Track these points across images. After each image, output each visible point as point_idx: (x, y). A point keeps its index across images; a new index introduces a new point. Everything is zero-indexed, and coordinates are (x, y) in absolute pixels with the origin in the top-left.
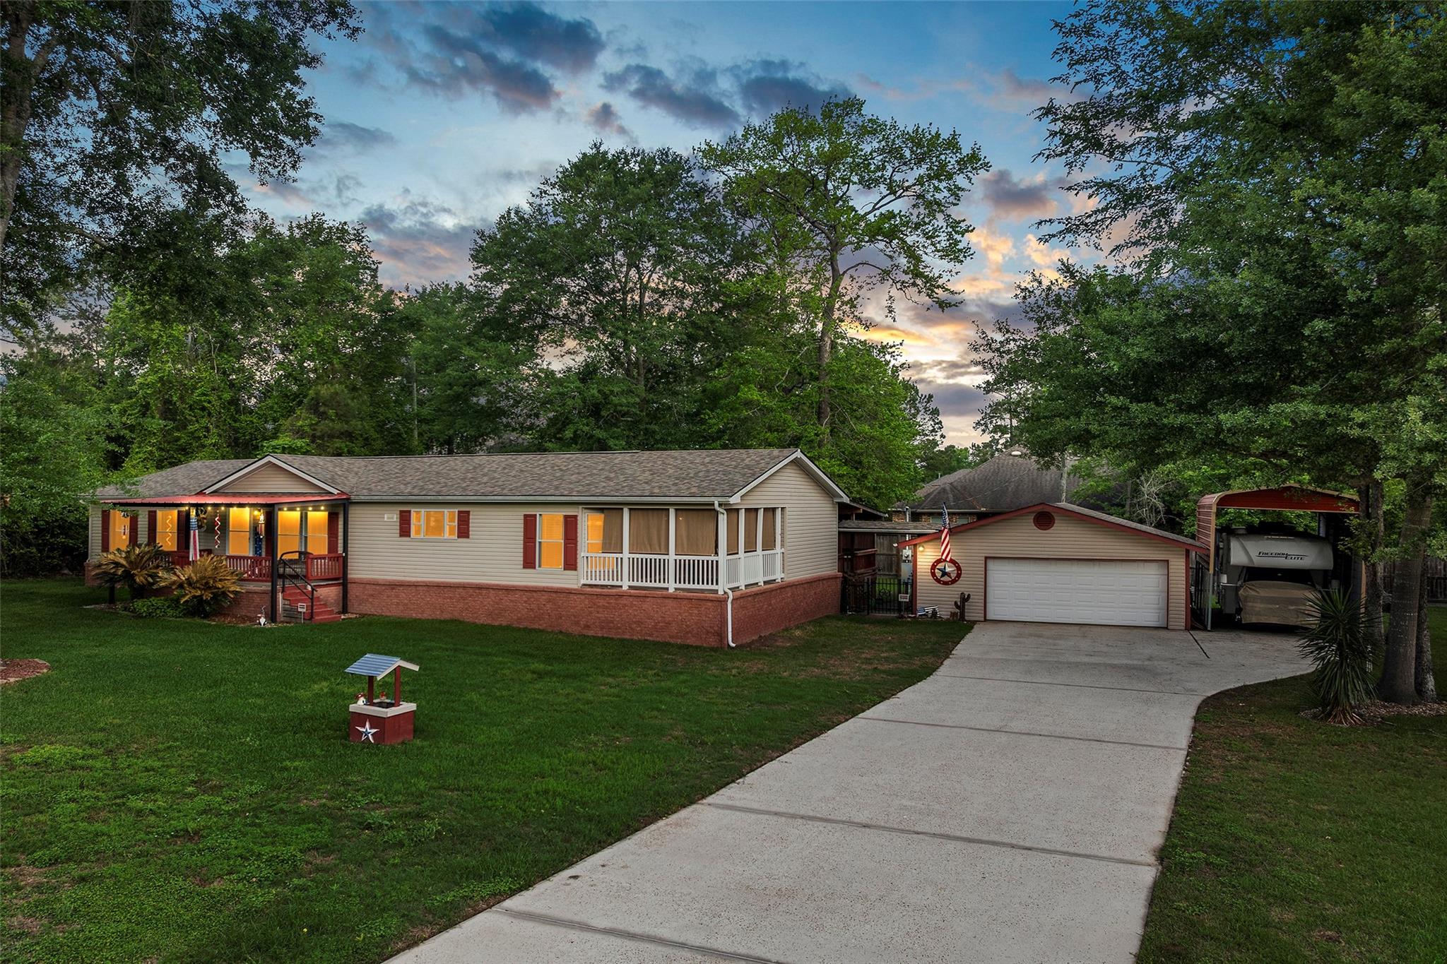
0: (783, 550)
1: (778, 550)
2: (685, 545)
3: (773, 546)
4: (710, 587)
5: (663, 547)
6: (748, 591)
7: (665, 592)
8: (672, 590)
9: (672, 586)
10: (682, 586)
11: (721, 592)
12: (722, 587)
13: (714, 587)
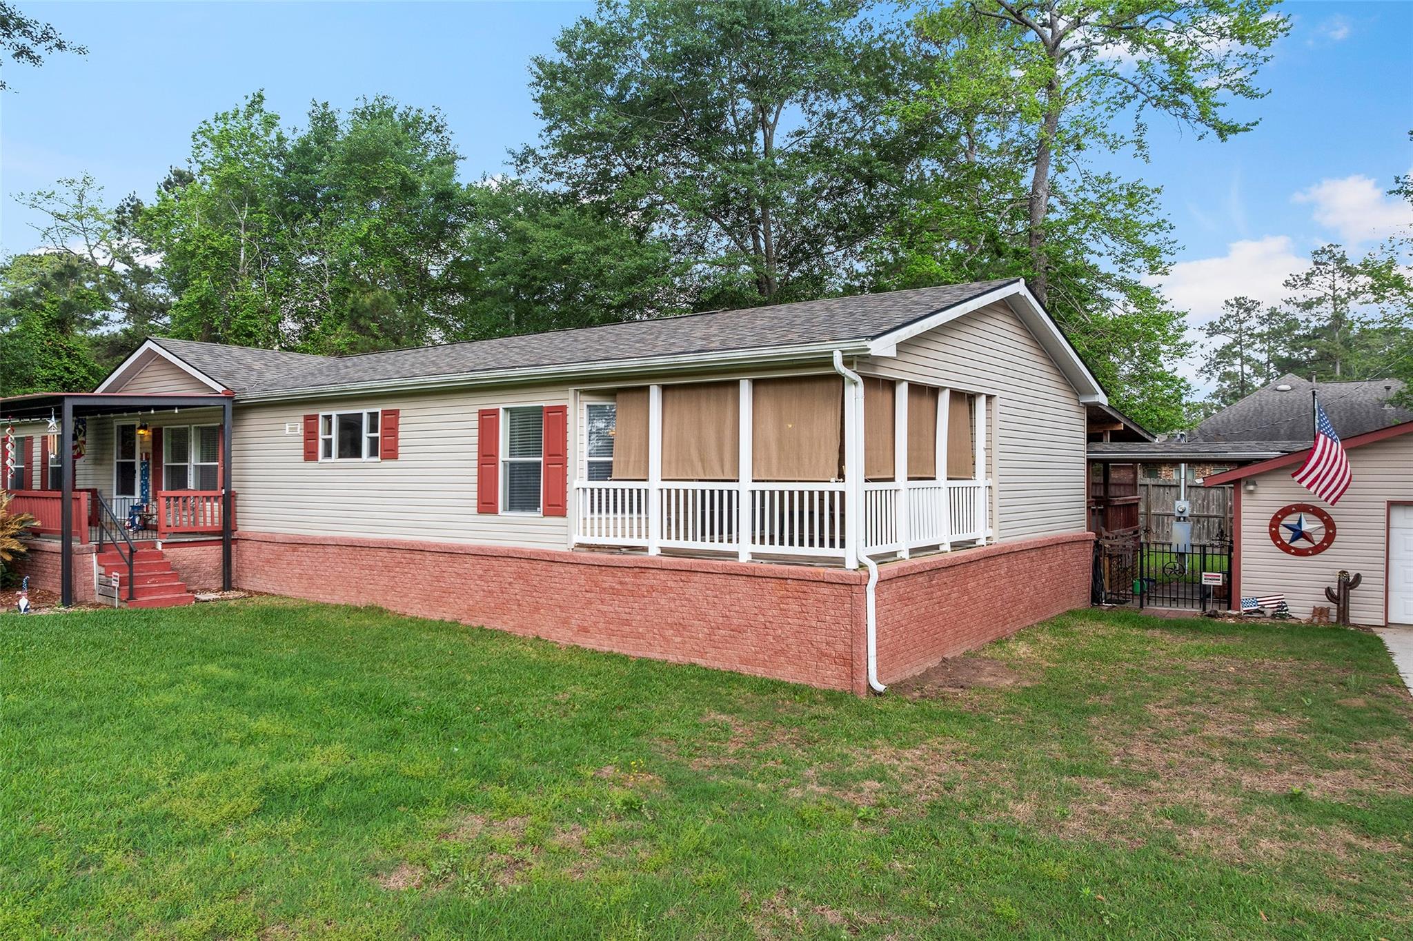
0: (990, 482)
1: (980, 478)
2: (774, 461)
3: (969, 473)
4: (827, 552)
5: (727, 466)
6: (916, 562)
7: (729, 563)
8: (744, 558)
9: (745, 548)
10: (767, 549)
11: (851, 564)
12: (855, 552)
13: (837, 552)
